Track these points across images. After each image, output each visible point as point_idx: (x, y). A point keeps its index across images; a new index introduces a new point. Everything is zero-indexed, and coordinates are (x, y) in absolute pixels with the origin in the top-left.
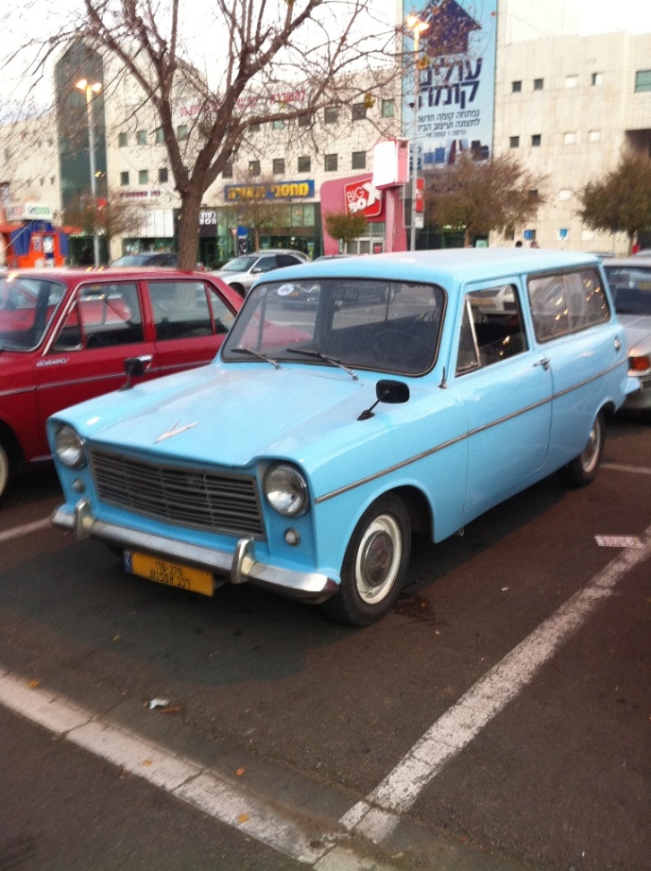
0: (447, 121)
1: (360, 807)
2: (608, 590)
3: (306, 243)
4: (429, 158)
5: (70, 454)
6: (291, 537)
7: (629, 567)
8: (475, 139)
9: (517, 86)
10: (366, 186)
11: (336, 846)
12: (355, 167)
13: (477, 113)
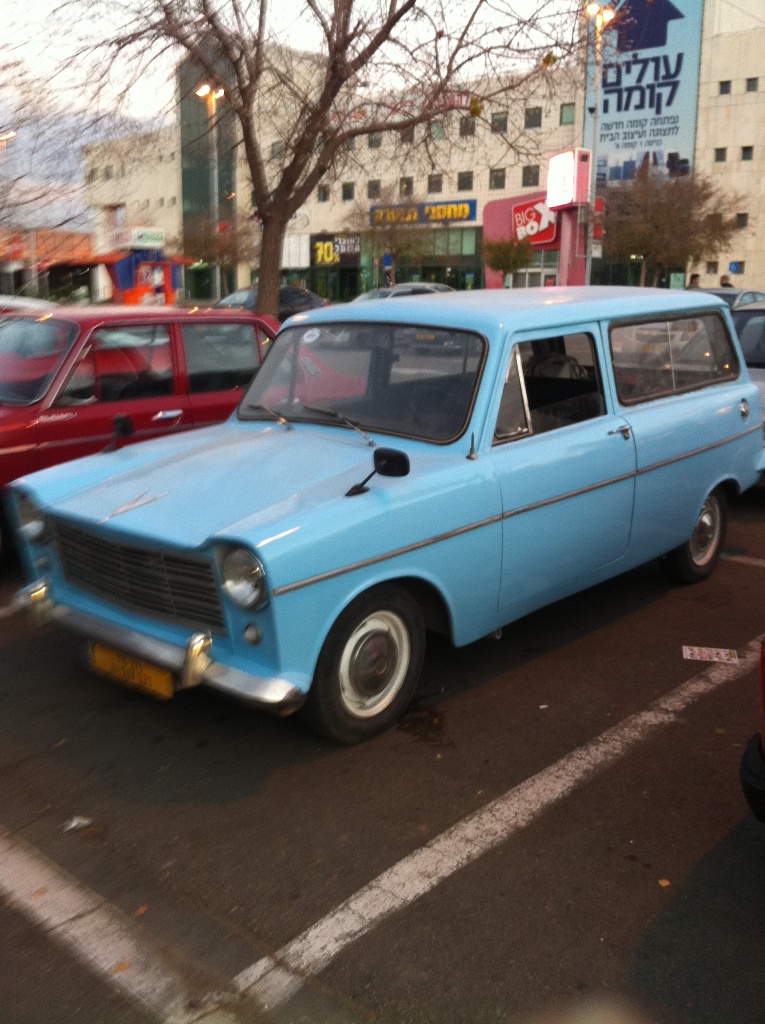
0: (639, 129)
1: (263, 964)
2: (672, 715)
3: (464, 275)
4: (616, 173)
5: (32, 528)
6: (250, 634)
7: (711, 687)
8: (673, 151)
9: (725, 87)
10: (539, 207)
11: (217, 1009)
12: (526, 183)
13: (675, 119)
